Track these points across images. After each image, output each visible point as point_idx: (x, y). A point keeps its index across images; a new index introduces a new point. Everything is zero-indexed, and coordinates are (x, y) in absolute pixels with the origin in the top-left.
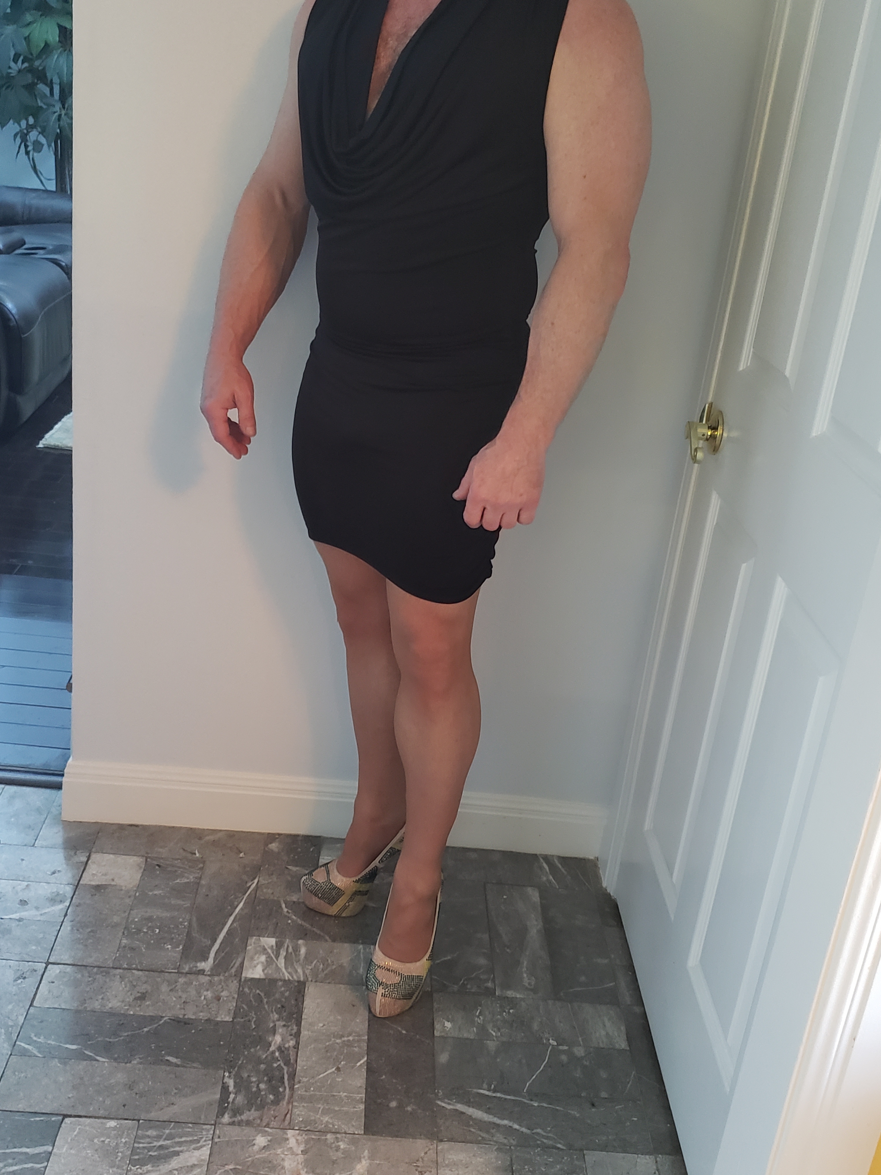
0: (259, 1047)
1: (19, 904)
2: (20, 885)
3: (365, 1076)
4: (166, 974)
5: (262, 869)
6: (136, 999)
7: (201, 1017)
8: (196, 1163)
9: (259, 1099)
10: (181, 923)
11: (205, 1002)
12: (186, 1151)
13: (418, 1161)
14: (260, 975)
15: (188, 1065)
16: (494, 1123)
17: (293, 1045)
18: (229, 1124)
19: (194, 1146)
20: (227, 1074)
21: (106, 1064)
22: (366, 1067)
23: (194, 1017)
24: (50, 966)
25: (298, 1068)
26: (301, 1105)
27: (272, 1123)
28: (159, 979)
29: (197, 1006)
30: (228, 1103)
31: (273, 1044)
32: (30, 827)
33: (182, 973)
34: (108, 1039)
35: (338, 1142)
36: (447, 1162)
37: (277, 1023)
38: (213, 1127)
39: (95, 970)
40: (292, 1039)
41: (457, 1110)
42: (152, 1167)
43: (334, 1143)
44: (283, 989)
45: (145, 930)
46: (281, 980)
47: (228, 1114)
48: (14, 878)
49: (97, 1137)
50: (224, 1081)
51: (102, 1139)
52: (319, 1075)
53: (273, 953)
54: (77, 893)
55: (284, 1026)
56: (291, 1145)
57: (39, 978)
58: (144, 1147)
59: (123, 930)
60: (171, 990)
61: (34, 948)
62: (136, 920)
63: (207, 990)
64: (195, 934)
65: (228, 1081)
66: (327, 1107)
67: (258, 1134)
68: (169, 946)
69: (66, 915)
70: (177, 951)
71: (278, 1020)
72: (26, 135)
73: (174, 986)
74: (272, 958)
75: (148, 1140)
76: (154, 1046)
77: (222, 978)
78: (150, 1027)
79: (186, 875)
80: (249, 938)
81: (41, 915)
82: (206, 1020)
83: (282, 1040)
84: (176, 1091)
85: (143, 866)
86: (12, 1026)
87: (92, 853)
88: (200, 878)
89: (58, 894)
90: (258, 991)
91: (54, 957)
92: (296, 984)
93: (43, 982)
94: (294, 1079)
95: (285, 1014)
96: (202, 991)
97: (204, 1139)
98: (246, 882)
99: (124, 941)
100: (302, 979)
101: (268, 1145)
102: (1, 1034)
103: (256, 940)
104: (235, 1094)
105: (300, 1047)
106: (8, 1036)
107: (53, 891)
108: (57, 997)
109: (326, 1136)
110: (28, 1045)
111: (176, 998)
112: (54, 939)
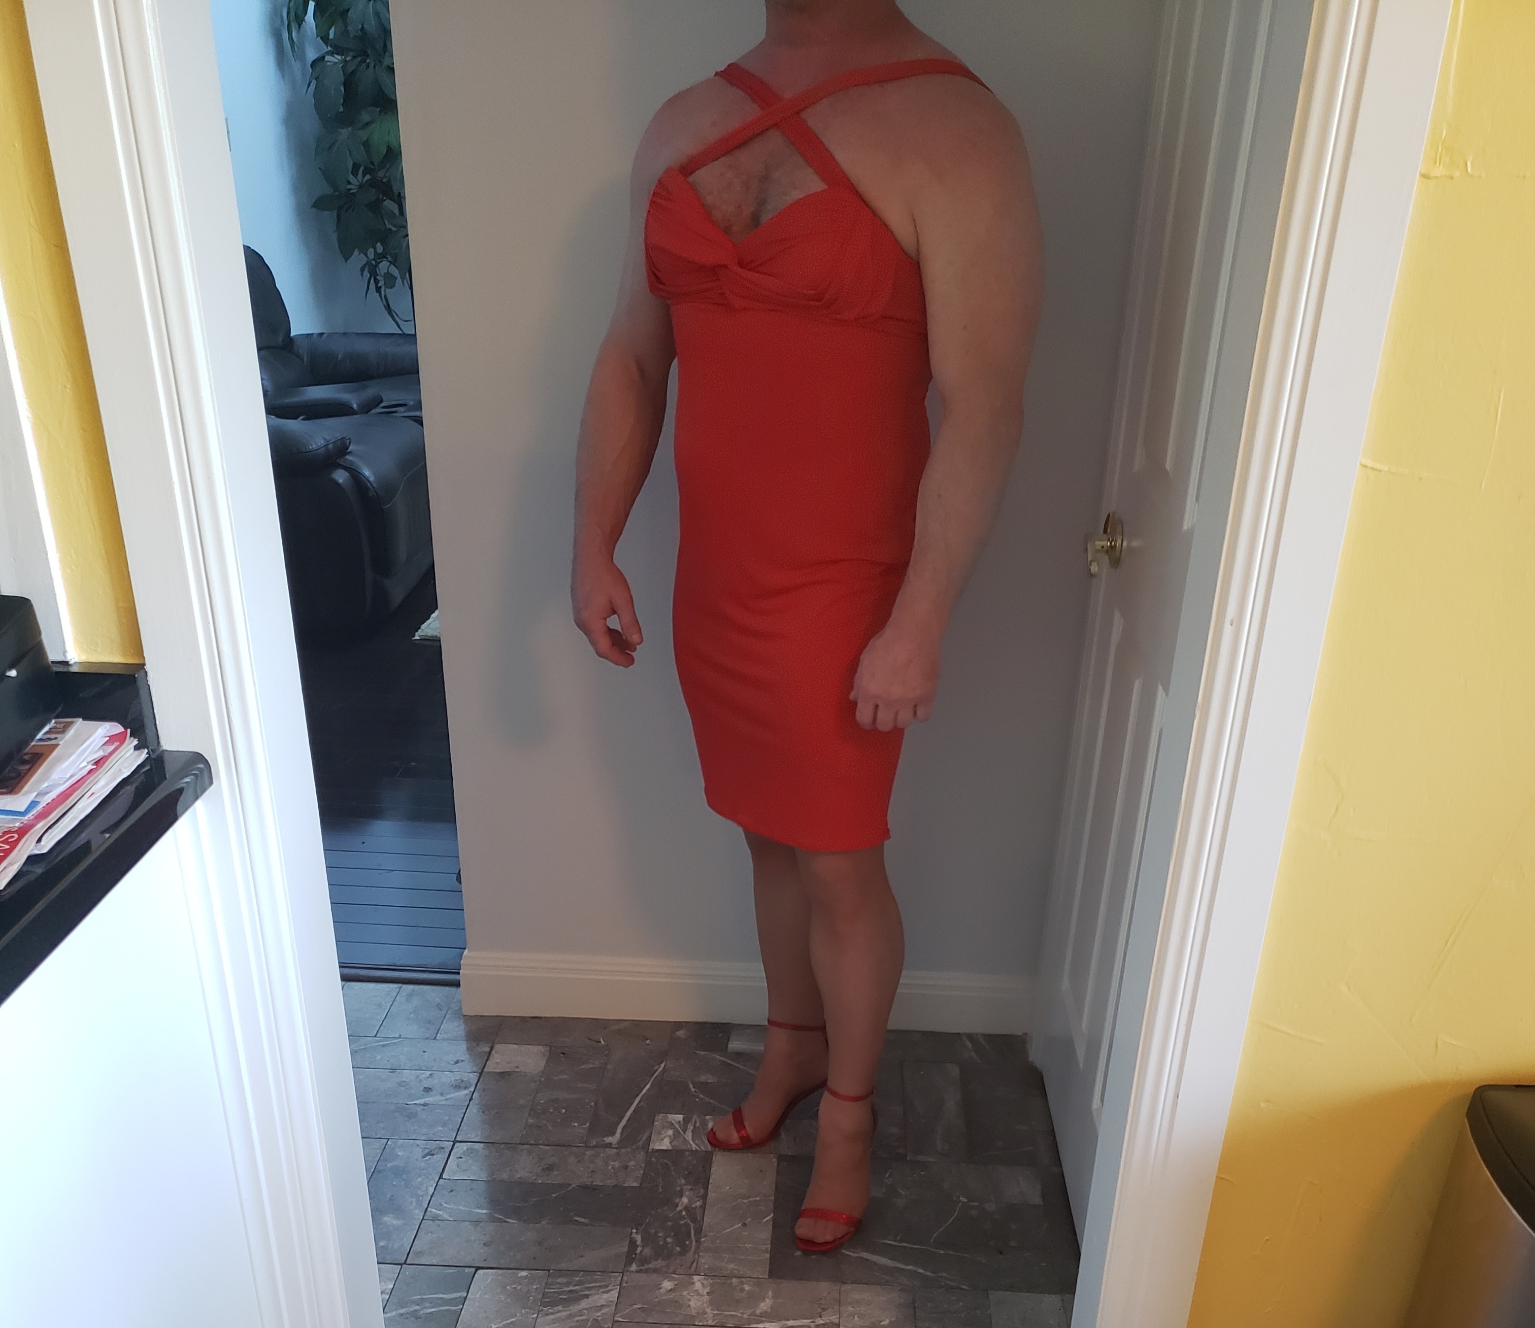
0: (666, 1208)
1: (423, 1091)
2: (423, 1074)
3: (771, 1231)
4: (574, 1148)
5: (669, 1053)
6: (544, 1170)
7: (609, 1184)
8: (605, 1304)
9: (666, 1251)
10: (587, 1104)
11: (612, 1171)
12: (595, 1294)
13: (820, 1299)
14: (667, 1147)
15: (597, 1224)
16: (898, 1268)
17: (700, 1205)
18: (637, 1272)
19: (603, 1290)
20: (634, 1231)
21: (516, 1225)
22: (771, 1223)
23: (601, 1184)
24: (457, 1144)
25: (705, 1224)
26: (708, 1255)
27: (679, 1270)
28: (566, 1153)
29: (604, 1175)
30: (636, 1254)
31: (680, 1204)
32: (429, 1022)
33: (590, 1147)
34: (517, 1204)
35: (743, 1284)
36: (849, 1300)
37: (685, 1187)
38: (622, 1274)
39: (502, 1146)
40: (698, 1201)
41: (863, 1258)
42: (563, 1307)
43: (739, 1285)
44: (690, 1158)
45: (551, 1111)
46: (688, 1150)
47: (636, 1263)
48: (417, 1068)
49: (509, 1284)
50: (632, 1237)
51: (514, 1286)
52: (726, 1230)
53: (680, 1127)
54: (481, 1080)
55: (691, 1189)
56: (696, 1288)
57: (447, 1155)
58: (555, 1292)
59: (529, 1111)
61: (440, 1128)
62: (542, 1102)
63: (615, 1161)
64: (601, 1113)
65: (635, 1237)
66: (732, 1256)
67: (665, 1279)
68: (576, 1124)
69: (471, 1099)
70: (585, 1127)
71: (686, 1185)
73: (581, 1158)
74: (679, 1131)
75: (558, 1286)
76: (563, 1209)
77: (629, 1150)
78: (559, 1193)
79: (591, 1061)
80: (656, 1115)
81: (446, 1100)
82: (614, 1186)
83: (689, 1201)
84: (584, 1246)
85: (548, 1054)
86: (422, 1196)
87: (495, 1044)
88: (606, 1064)
89: (462, 1081)
90: (665, 1161)
91: (461, 1136)
92: (704, 1153)
93: (451, 1157)
94: (700, 1233)
95: (692, 1179)
96: (610, 1162)
97: (612, 1285)
98: (654, 1066)
99: (531, 1121)
101: (674, 1288)
102: (412, 1202)
103: (663, 1116)
104: (643, 1246)
105: (707, 1207)
106: (419, 1204)
107: (458, 1078)
108: (466, 1170)
109: (731, 1280)
110: (440, 1210)
111: (584, 1168)
112: (460, 1120)
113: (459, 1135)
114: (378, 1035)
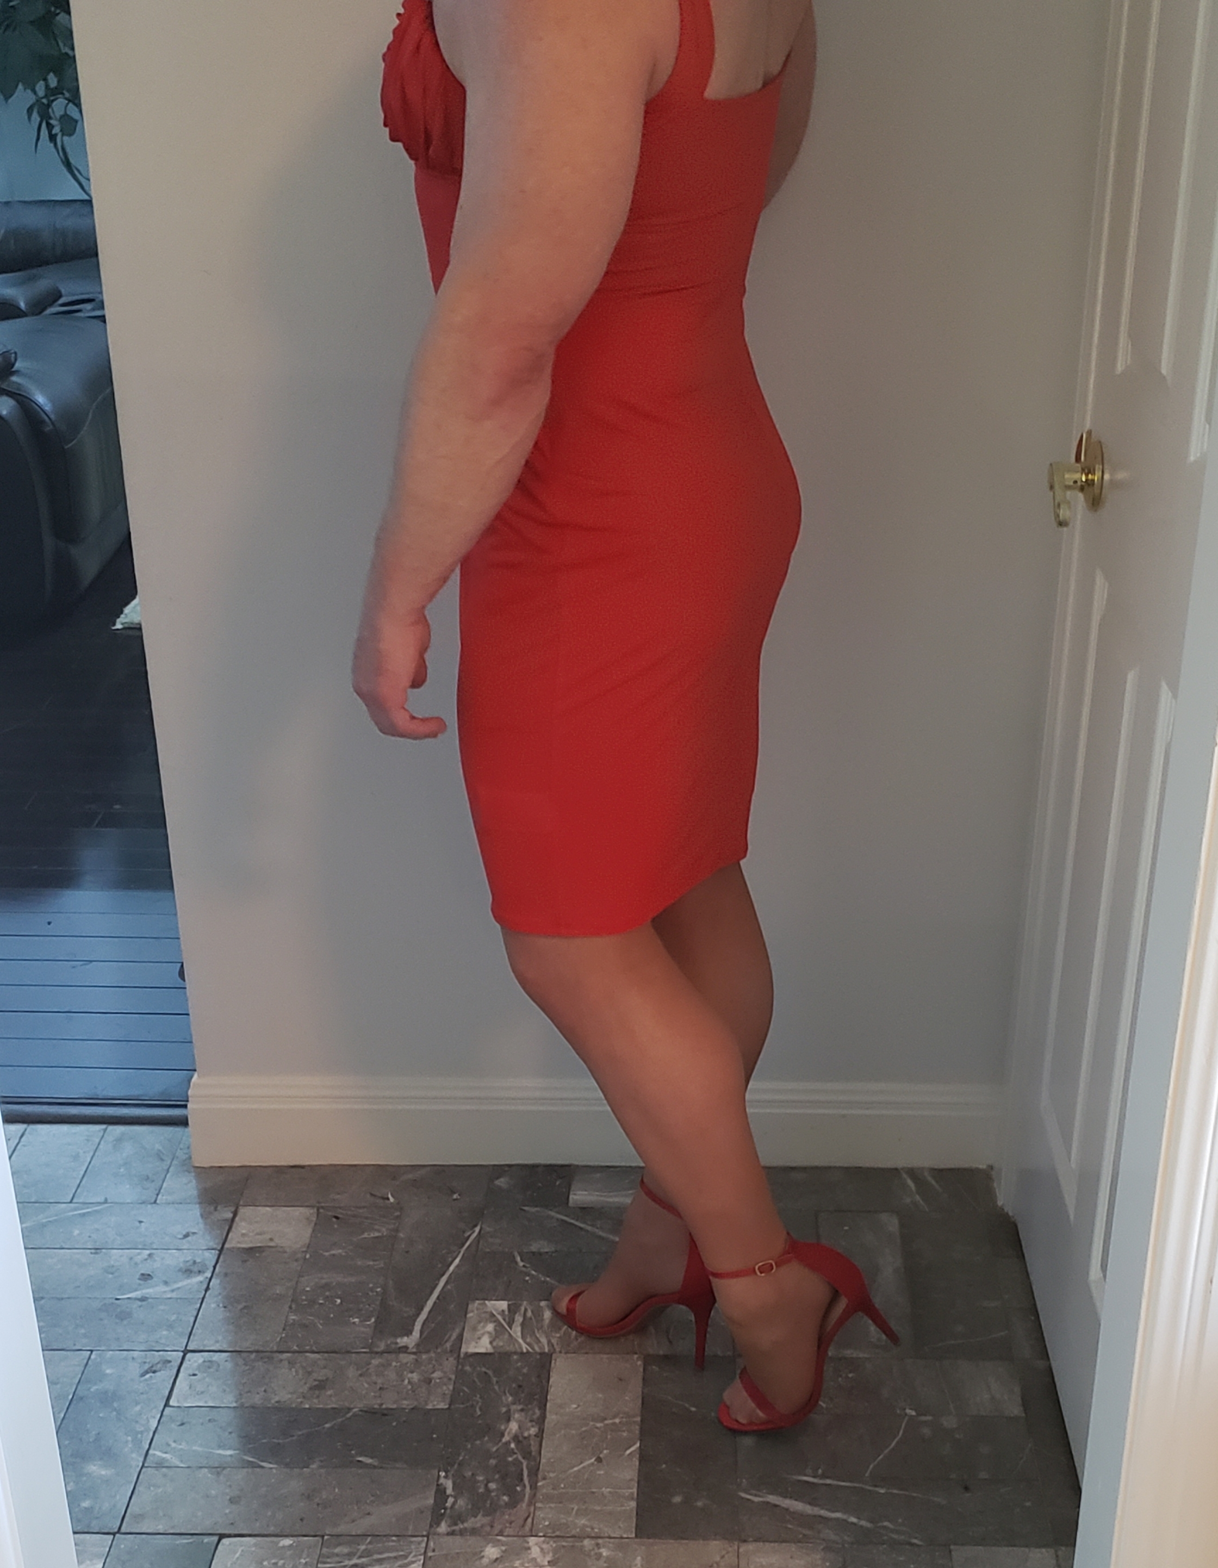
0: (486, 1438)
1: (139, 1279)
2: (139, 1254)
3: (637, 1467)
4: (354, 1355)
5: (485, 1212)
6: (312, 1388)
7: (404, 1406)
9: (489, 1502)
10: (372, 1290)
11: (410, 1387)
13: (710, 1566)
14: (487, 1349)
15: (387, 1466)
16: (820, 1516)
17: (534, 1433)
18: (448, 1534)
20: (442, 1474)
21: (274, 1471)
22: (638, 1456)
23: (394, 1406)
24: (189, 1355)
25: (543, 1461)
26: (547, 1506)
27: (507, 1529)
28: (343, 1363)
29: (398, 1393)
30: (445, 1509)
31: (506, 1434)
32: (147, 1178)
33: (377, 1353)
34: (275, 1441)
35: (599, 1548)
37: (513, 1407)
38: (425, 1539)
39: (253, 1356)
40: (533, 1426)
41: (768, 1503)
43: (593, 1550)
44: (519, 1364)
45: (321, 1302)
46: (515, 1353)
47: (446, 1522)
48: (130, 1246)
49: (267, 1559)
50: (439, 1482)
51: (273, 1561)
52: (572, 1468)
53: (504, 1319)
54: (221, 1260)
55: (522, 1410)
56: (533, 1556)
57: (175, 1371)
59: (289, 1304)
60: (361, 1375)
61: (165, 1333)
62: (308, 1289)
63: (412, 1372)
64: (392, 1302)
65: (444, 1483)
66: (584, 1507)
67: (488, 1544)
68: (356, 1320)
69: (207, 1289)
70: (368, 1325)
71: (514, 1403)
72: (49, 105)
73: (365, 1370)
74: (503, 1325)
75: (337, 1559)
76: (341, 1445)
77: (433, 1355)
78: (333, 1423)
79: (376, 1227)
80: (470, 1302)
81: (173, 1291)
82: (413, 1409)
83: (520, 1427)
84: (372, 1498)
85: (314, 1219)
86: (142, 1433)
87: (240, 1207)
88: (397, 1230)
89: (195, 1262)
90: (484, 1369)
91: (195, 1343)
92: (538, 1357)
93: (181, 1375)
94: (536, 1475)
95: (523, 1395)
96: (405, 1373)
97: (413, 1554)
98: (464, 1232)
99: (292, 1317)
100: (546, 1350)
101: (502, 1557)
102: (127, 1442)
103: (479, 1304)
104: (455, 1497)
105: (544, 1435)
106: (137, 1443)
107: (187, 1259)
108: (202, 1393)
109: (582, 1542)
110: (166, 1453)
111: (368, 1383)
112: (192, 1319)
113: (192, 1341)
114: (75, 1201)
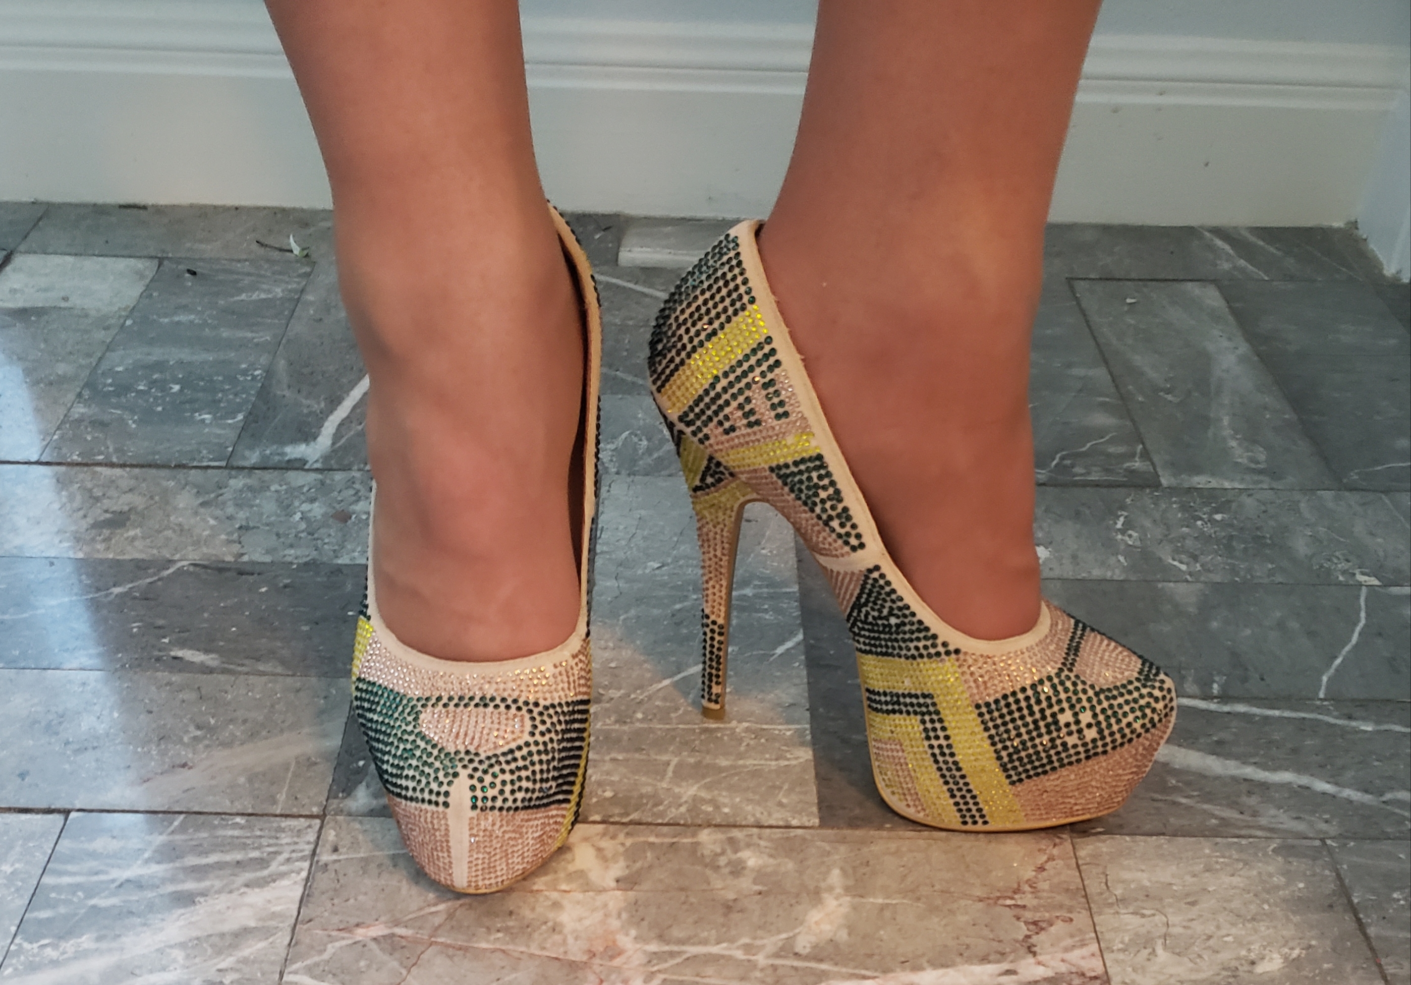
3: (805, 680)
4: (194, 471)
6: (97, 525)
7: (288, 559)
8: (252, 924)
11: (303, 526)
12: (219, 892)
13: (1017, 891)
15: (240, 669)
16: (1248, 781)
19: (248, 876)
22: (803, 657)
23: (268, 559)
26: (607, 758)
28: (170, 484)
29: (278, 536)
33: (243, 468)
35: (736, 851)
36: (1119, 892)
38: (316, 822)
43: (723, 853)
45: (141, 388)
47: (368, 786)
56: (581, 866)
58: (75, 886)
59: (79, 390)
60: (203, 504)
63: (312, 500)
64: (283, 391)
66: (692, 760)
68: (207, 417)
70: (230, 424)
73: (212, 495)
75: (93, 864)
76: (138, 627)
77: (354, 475)
78: (132, 587)
82: (306, 564)
84: (199, 733)
85: (153, 274)
87: (17, 254)
88: (302, 291)
96: (297, 503)
97: (281, 858)
99: (80, 410)
109: (694, 835)
111: (217, 519)
